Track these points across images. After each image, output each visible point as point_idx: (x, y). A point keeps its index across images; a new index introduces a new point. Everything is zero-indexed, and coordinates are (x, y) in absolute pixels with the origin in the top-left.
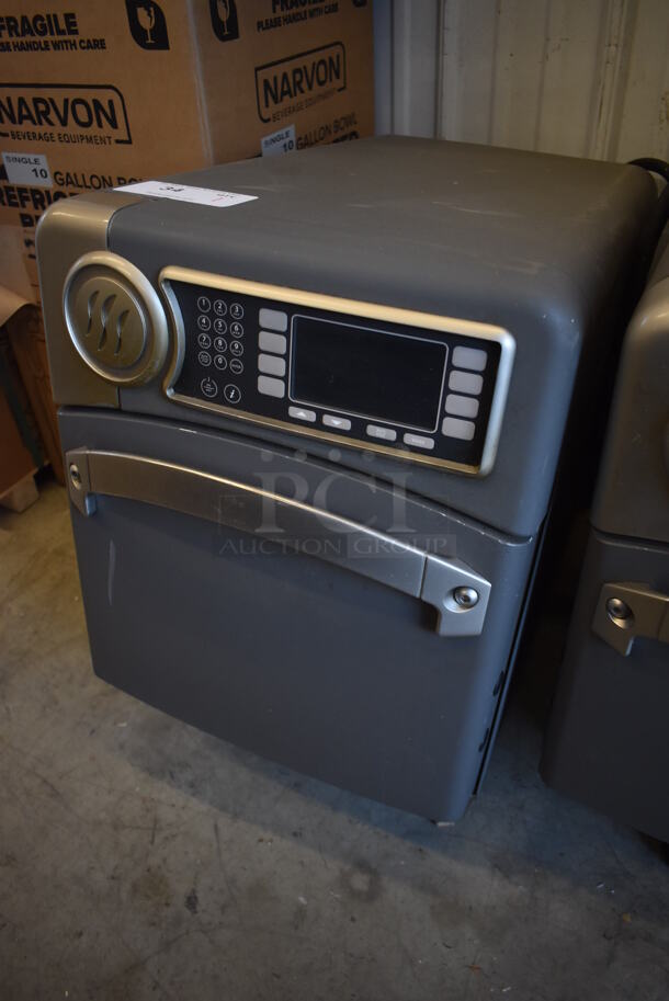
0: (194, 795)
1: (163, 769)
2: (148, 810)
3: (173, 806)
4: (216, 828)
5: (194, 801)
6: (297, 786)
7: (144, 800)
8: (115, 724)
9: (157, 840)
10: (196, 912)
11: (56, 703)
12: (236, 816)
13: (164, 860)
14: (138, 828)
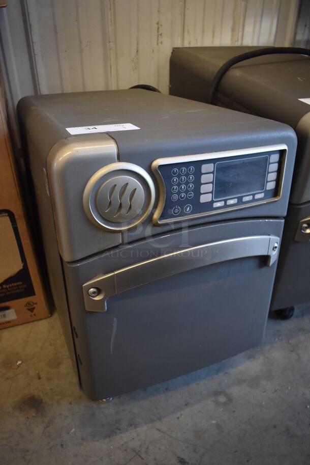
0: (136, 427)
1: (112, 430)
2: (126, 450)
3: (133, 439)
4: (159, 430)
5: (139, 430)
6: (167, 389)
7: (119, 448)
8: (69, 433)
9: (143, 455)
10: (188, 463)
11: (28, 451)
12: (160, 419)
13: (155, 459)
14: (130, 460)
